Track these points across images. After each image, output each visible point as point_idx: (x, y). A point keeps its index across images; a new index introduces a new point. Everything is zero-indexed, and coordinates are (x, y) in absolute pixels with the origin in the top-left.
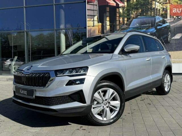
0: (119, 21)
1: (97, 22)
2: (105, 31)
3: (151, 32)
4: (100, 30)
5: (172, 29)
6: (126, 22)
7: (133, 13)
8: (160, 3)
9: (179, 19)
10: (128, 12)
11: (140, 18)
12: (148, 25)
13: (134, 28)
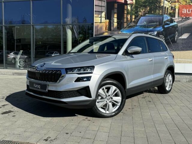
0: (127, 18)
1: (105, 18)
2: (112, 28)
3: (159, 31)
4: (107, 27)
5: (180, 28)
6: (133, 20)
7: (141, 11)
8: (169, 2)
9: (187, 18)
10: (137, 9)
11: (148, 16)
12: (155, 23)
13: (141, 26)
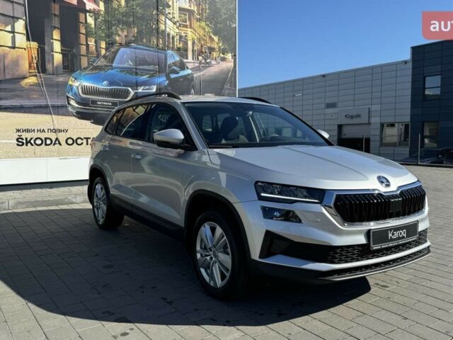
0: (87, 46)
1: (25, 37)
2: (49, 67)
3: (160, 84)
4: (35, 61)
5: (196, 82)
6: (103, 52)
7: (120, 33)
8: (175, 23)
10: (109, 28)
11: (135, 48)
12: (151, 67)
13: (123, 70)
